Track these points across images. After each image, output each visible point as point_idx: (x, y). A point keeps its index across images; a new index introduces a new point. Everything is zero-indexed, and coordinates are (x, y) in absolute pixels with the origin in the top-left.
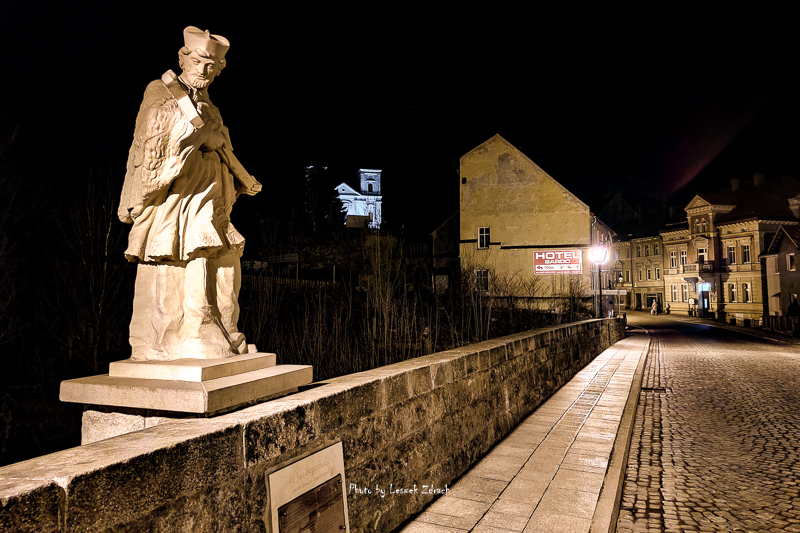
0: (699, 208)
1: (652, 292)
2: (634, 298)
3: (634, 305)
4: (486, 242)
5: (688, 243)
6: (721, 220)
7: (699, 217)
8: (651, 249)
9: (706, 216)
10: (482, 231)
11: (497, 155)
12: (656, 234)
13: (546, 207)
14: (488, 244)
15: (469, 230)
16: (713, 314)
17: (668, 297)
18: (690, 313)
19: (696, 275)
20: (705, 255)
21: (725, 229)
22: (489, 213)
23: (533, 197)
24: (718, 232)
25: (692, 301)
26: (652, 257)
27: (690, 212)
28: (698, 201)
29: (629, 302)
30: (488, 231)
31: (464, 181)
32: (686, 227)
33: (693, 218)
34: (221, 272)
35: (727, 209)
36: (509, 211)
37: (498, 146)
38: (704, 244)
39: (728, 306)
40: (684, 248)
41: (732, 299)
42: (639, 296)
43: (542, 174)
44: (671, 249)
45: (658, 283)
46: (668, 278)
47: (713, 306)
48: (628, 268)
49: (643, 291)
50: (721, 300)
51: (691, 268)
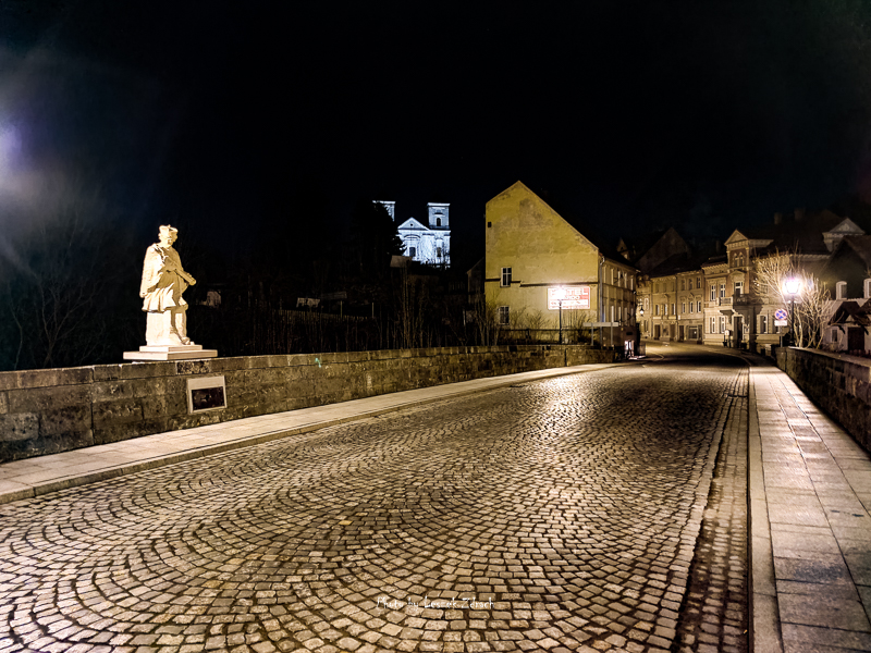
0: (737, 242)
1: (694, 324)
2: (677, 330)
3: (677, 337)
4: (508, 281)
5: (727, 276)
6: (762, 253)
7: (737, 251)
8: (694, 283)
9: (744, 251)
10: (504, 271)
11: (518, 201)
12: (699, 268)
13: (560, 248)
14: (510, 282)
15: (493, 270)
16: (745, 344)
17: (708, 329)
18: (725, 343)
19: (729, 307)
20: (741, 287)
21: (761, 262)
22: (511, 254)
23: (550, 240)
24: (754, 265)
25: (727, 333)
26: (694, 290)
27: (730, 247)
28: (737, 235)
29: (673, 335)
30: (510, 270)
31: (490, 225)
32: (725, 260)
33: (732, 253)
34: (177, 315)
35: (766, 243)
36: (528, 252)
37: (519, 192)
38: (740, 278)
39: (760, 337)
40: (723, 282)
41: (763, 331)
42: (682, 327)
43: (558, 218)
44: (711, 283)
45: (699, 316)
46: (707, 311)
47: (746, 337)
48: (672, 301)
49: (686, 324)
50: (753, 332)
51: (727, 301)
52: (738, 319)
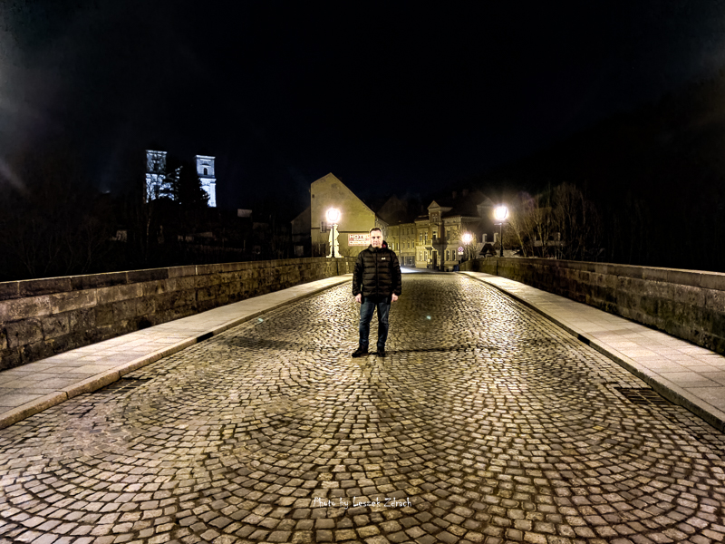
0: (435, 209)
1: (410, 255)
5: (429, 228)
6: (445, 215)
7: (434, 213)
8: (410, 230)
9: (438, 213)
11: (330, 184)
12: (413, 222)
15: (316, 223)
16: (438, 267)
17: (418, 258)
18: (428, 267)
19: (430, 246)
20: (436, 235)
21: (446, 220)
24: (443, 222)
25: (429, 260)
26: (410, 235)
27: (430, 211)
28: (434, 204)
31: (313, 196)
32: (428, 218)
33: (431, 214)
35: (447, 209)
37: (331, 179)
38: (436, 229)
39: (446, 263)
40: (426, 230)
41: (448, 259)
42: (403, 258)
44: (420, 231)
45: (413, 251)
46: (418, 247)
47: (439, 263)
48: (397, 241)
49: (405, 255)
50: (443, 260)
51: (429, 242)
52: (435, 253)
